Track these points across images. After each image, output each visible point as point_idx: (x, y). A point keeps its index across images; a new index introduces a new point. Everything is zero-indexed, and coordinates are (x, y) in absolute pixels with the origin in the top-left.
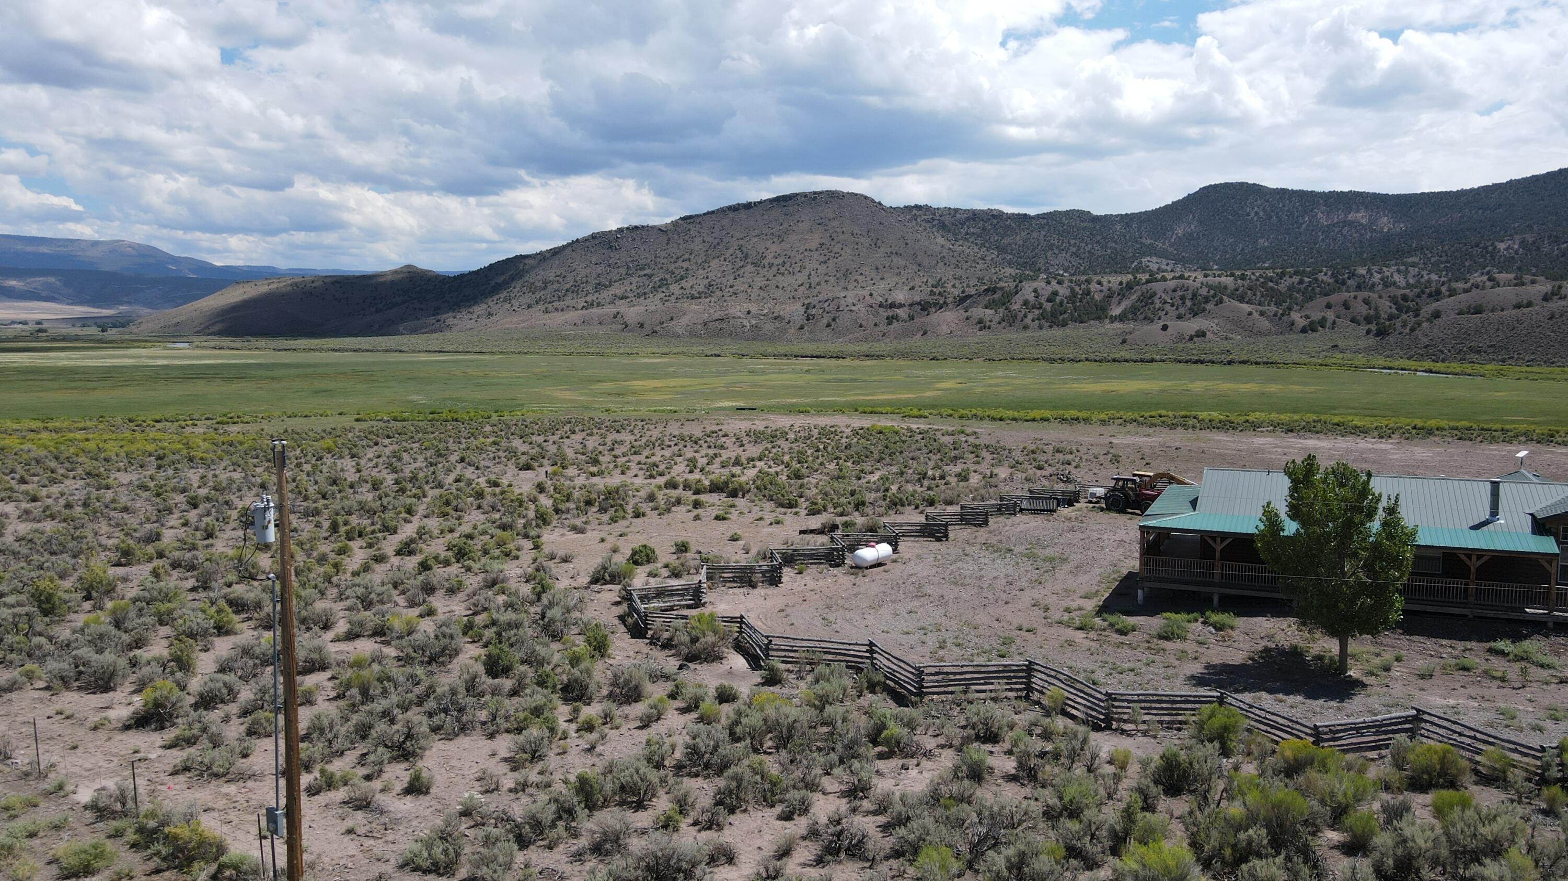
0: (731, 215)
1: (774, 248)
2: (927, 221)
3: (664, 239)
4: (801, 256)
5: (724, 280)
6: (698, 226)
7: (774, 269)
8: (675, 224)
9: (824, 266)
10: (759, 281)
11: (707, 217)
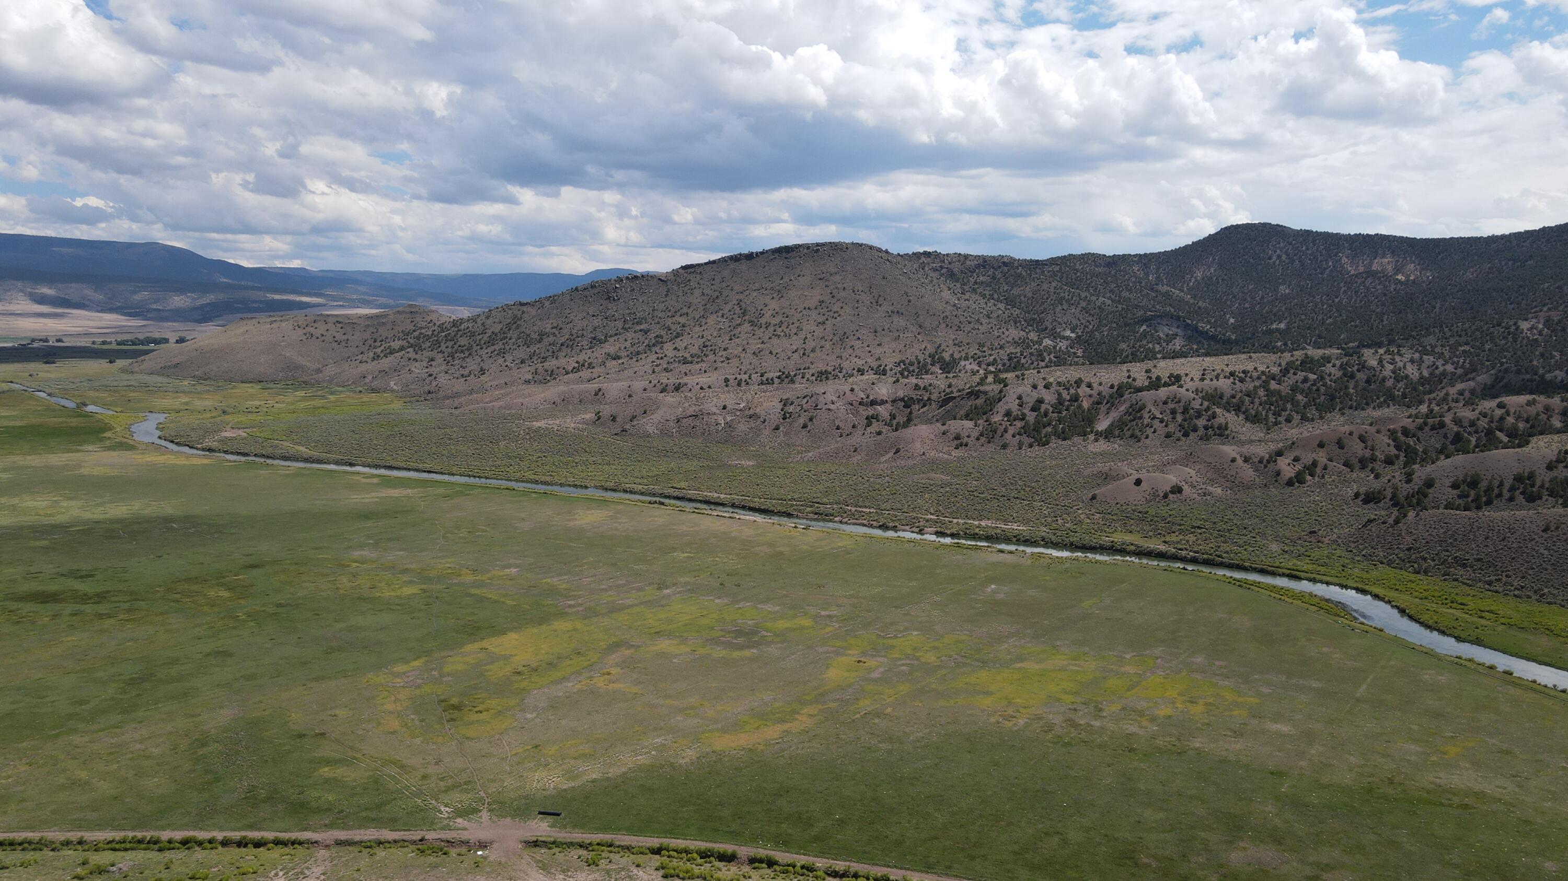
0: (733, 265)
1: (774, 305)
2: (935, 270)
3: (663, 290)
4: (798, 316)
5: (719, 340)
6: (698, 277)
7: (771, 329)
8: (675, 273)
9: (822, 327)
10: (755, 345)
11: (708, 267)
